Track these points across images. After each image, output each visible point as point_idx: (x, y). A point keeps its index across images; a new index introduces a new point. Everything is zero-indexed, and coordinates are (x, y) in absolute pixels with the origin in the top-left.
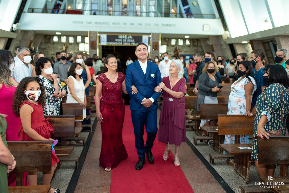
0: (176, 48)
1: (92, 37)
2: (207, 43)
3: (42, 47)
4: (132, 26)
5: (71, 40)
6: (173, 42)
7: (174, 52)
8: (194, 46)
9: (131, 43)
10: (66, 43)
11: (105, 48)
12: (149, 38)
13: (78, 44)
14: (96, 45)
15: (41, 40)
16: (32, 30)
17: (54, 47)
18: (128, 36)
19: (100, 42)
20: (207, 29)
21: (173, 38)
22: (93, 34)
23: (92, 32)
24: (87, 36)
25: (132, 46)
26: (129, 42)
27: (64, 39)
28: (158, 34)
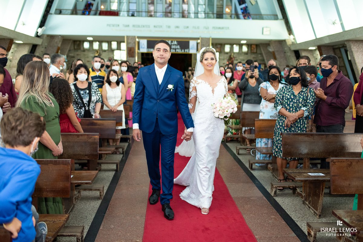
0: (230, 56)
1: (130, 43)
2: (268, 50)
3: (71, 55)
4: (177, 29)
5: (105, 46)
6: (227, 48)
7: (228, 60)
8: (252, 53)
9: (175, 49)
10: (99, 50)
11: (145, 56)
12: (197, 44)
13: (113, 51)
14: (134, 52)
15: (69, 46)
16: (60, 35)
17: (84, 55)
18: (172, 42)
19: (139, 49)
20: (268, 33)
21: (227, 44)
22: (131, 39)
23: (129, 36)
24: (124, 42)
25: (177, 53)
26: (173, 49)
27: (96, 46)
28: (209, 39)
